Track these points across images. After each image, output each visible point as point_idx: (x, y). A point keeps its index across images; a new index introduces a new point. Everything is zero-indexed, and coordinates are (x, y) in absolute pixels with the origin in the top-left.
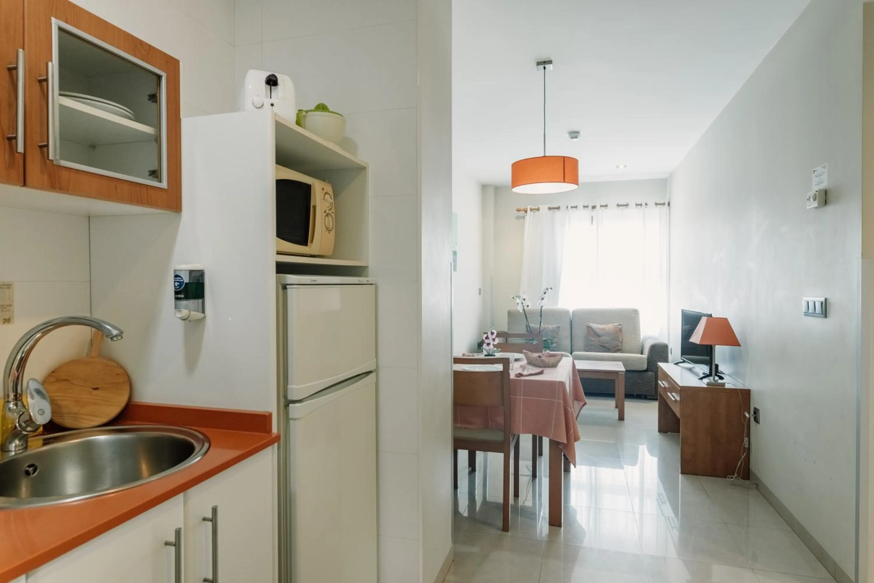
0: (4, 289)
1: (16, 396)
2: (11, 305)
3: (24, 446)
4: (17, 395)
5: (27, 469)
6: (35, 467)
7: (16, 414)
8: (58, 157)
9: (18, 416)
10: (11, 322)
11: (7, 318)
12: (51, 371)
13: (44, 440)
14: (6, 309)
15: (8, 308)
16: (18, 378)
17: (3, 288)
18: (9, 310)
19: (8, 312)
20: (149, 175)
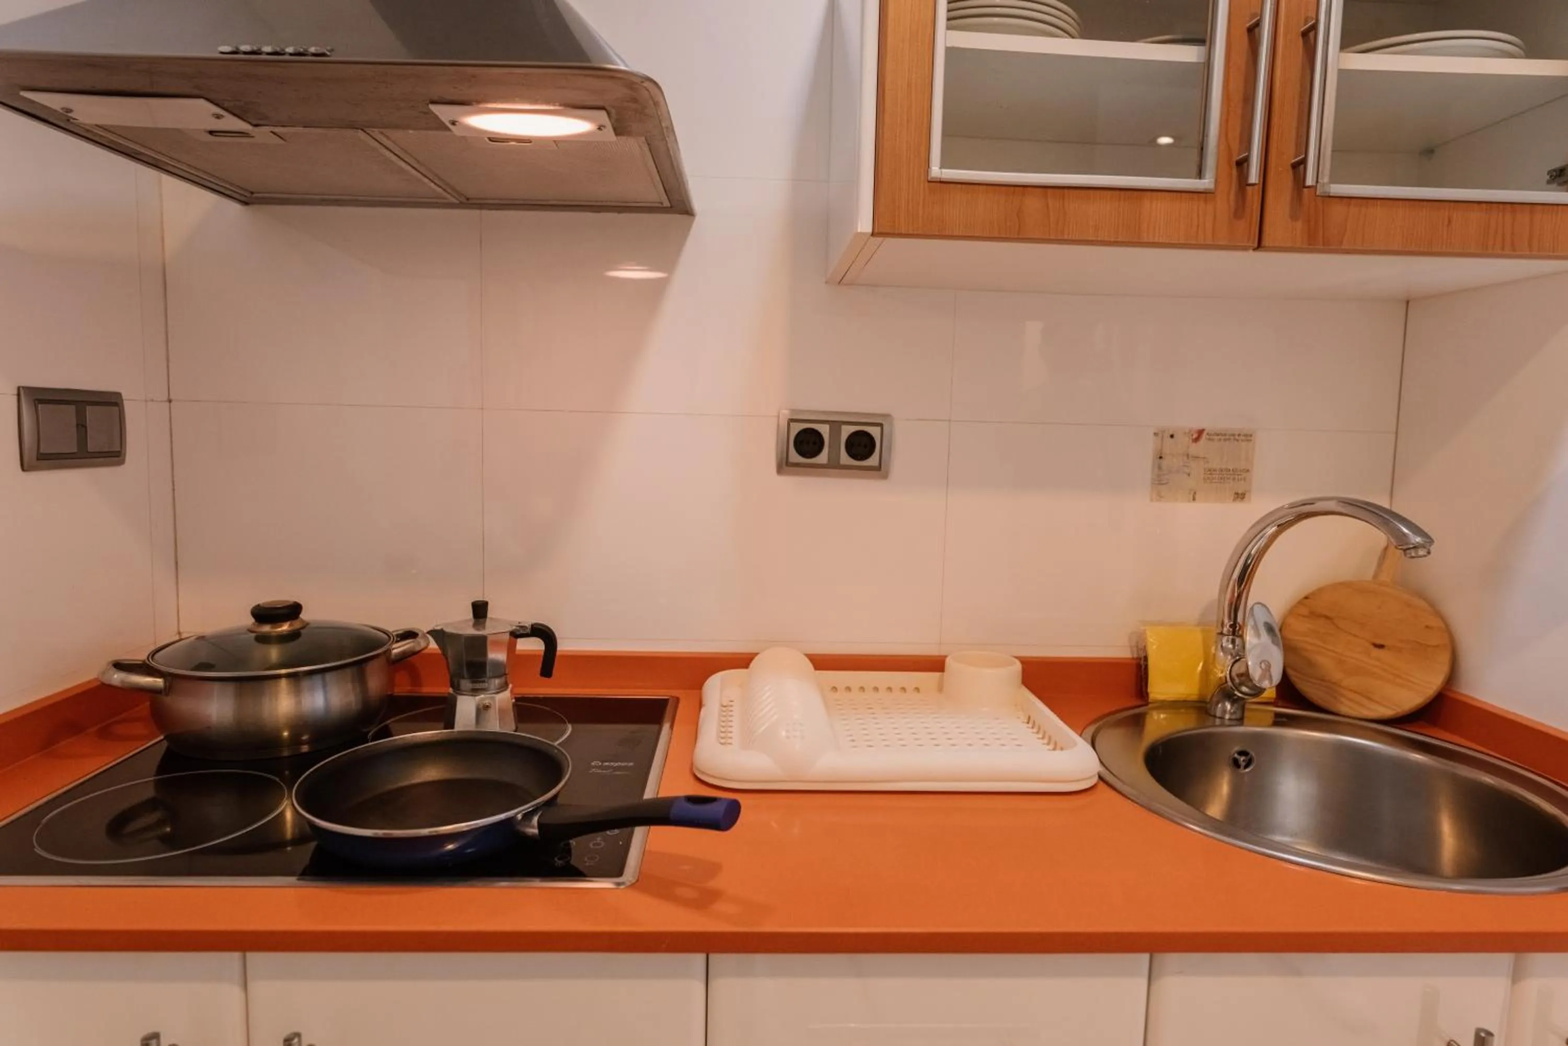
0: (1240, 441)
1: (1233, 626)
2: (1248, 471)
3: (1238, 716)
4: (1236, 627)
5: (1236, 755)
6: (1249, 757)
7: (1229, 657)
8: (1326, 180)
9: (1233, 661)
10: (1245, 499)
11: (1240, 492)
12: (1303, 595)
13: (1277, 715)
14: (1240, 477)
15: (1244, 475)
16: (1239, 596)
17: (1238, 440)
18: (1245, 479)
19: (1243, 482)
20: (1549, 182)
